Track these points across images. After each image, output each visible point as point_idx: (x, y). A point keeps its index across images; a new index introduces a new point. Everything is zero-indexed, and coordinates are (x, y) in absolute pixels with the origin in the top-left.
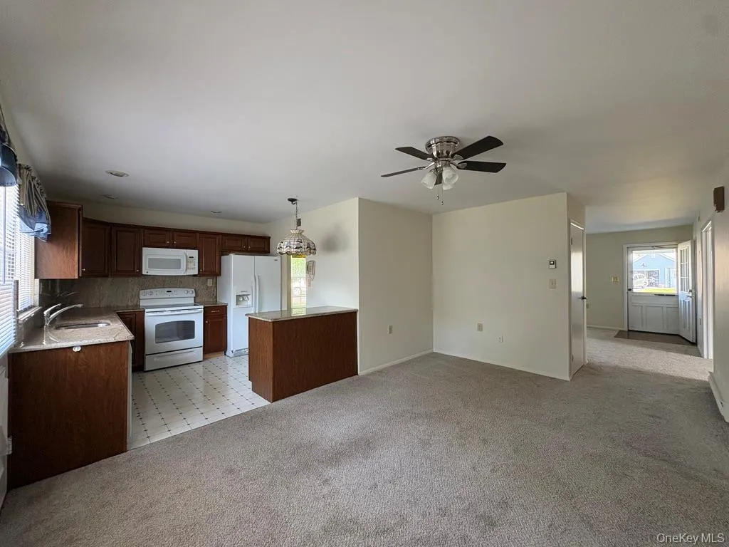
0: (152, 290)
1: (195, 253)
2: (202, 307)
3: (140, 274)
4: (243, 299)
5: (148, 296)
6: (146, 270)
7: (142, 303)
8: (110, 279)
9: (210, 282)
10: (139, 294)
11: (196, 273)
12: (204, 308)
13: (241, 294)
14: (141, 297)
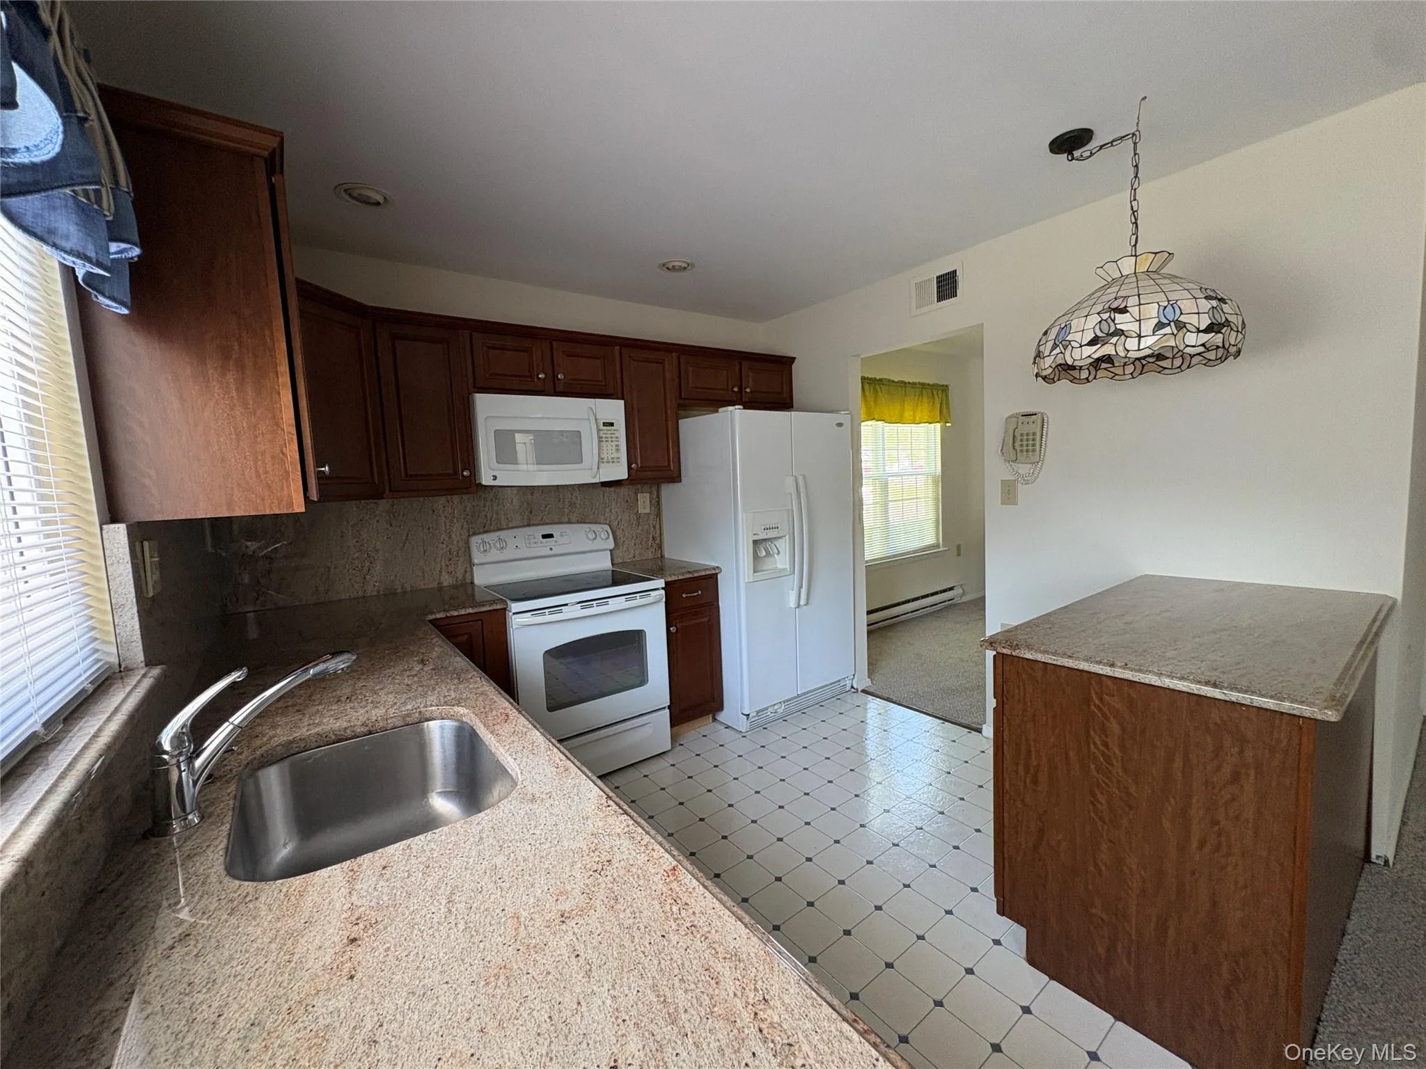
0: (502, 534)
1: (614, 409)
2: (660, 583)
3: (471, 486)
4: (767, 550)
5: (494, 555)
6: (490, 471)
7: (483, 577)
8: (384, 505)
9: (644, 502)
10: (468, 548)
11: (623, 475)
12: (669, 587)
13: (762, 536)
14: (477, 558)
